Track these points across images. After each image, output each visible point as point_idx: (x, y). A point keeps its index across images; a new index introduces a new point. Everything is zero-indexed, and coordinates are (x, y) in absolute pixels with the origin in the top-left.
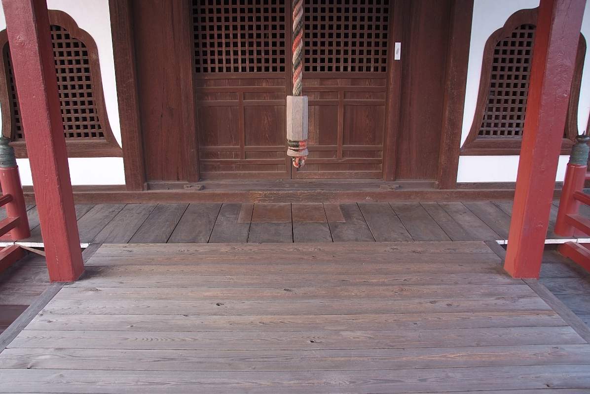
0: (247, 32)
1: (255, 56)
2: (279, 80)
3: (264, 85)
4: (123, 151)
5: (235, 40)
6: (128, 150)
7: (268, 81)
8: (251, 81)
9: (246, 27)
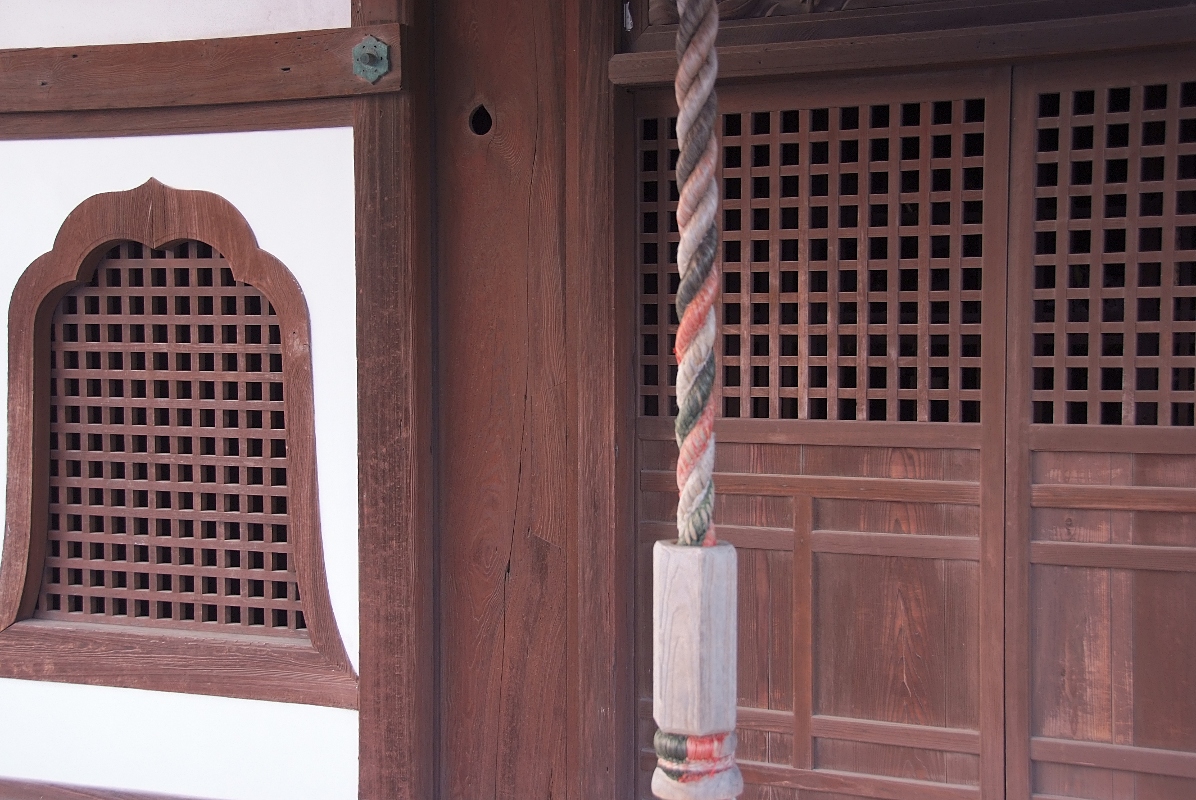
0: (833, 265)
1: (862, 360)
2: (959, 457)
3: (897, 475)
4: (362, 687)
5: (788, 299)
6: (378, 684)
7: (911, 457)
8: (845, 457)
9: (830, 248)
